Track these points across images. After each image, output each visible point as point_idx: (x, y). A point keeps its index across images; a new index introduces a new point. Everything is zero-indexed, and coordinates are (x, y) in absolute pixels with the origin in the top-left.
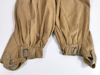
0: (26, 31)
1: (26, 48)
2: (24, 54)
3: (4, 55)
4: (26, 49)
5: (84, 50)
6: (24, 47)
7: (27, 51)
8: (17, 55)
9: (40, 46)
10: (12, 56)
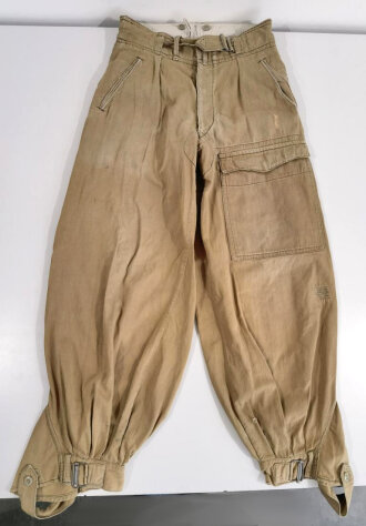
0: (80, 411)
1: (80, 460)
2: (72, 477)
3: (23, 475)
4: (80, 464)
5: (322, 467)
6: (74, 459)
7: (82, 467)
8: (56, 477)
9: (117, 460)
10: (42, 478)
